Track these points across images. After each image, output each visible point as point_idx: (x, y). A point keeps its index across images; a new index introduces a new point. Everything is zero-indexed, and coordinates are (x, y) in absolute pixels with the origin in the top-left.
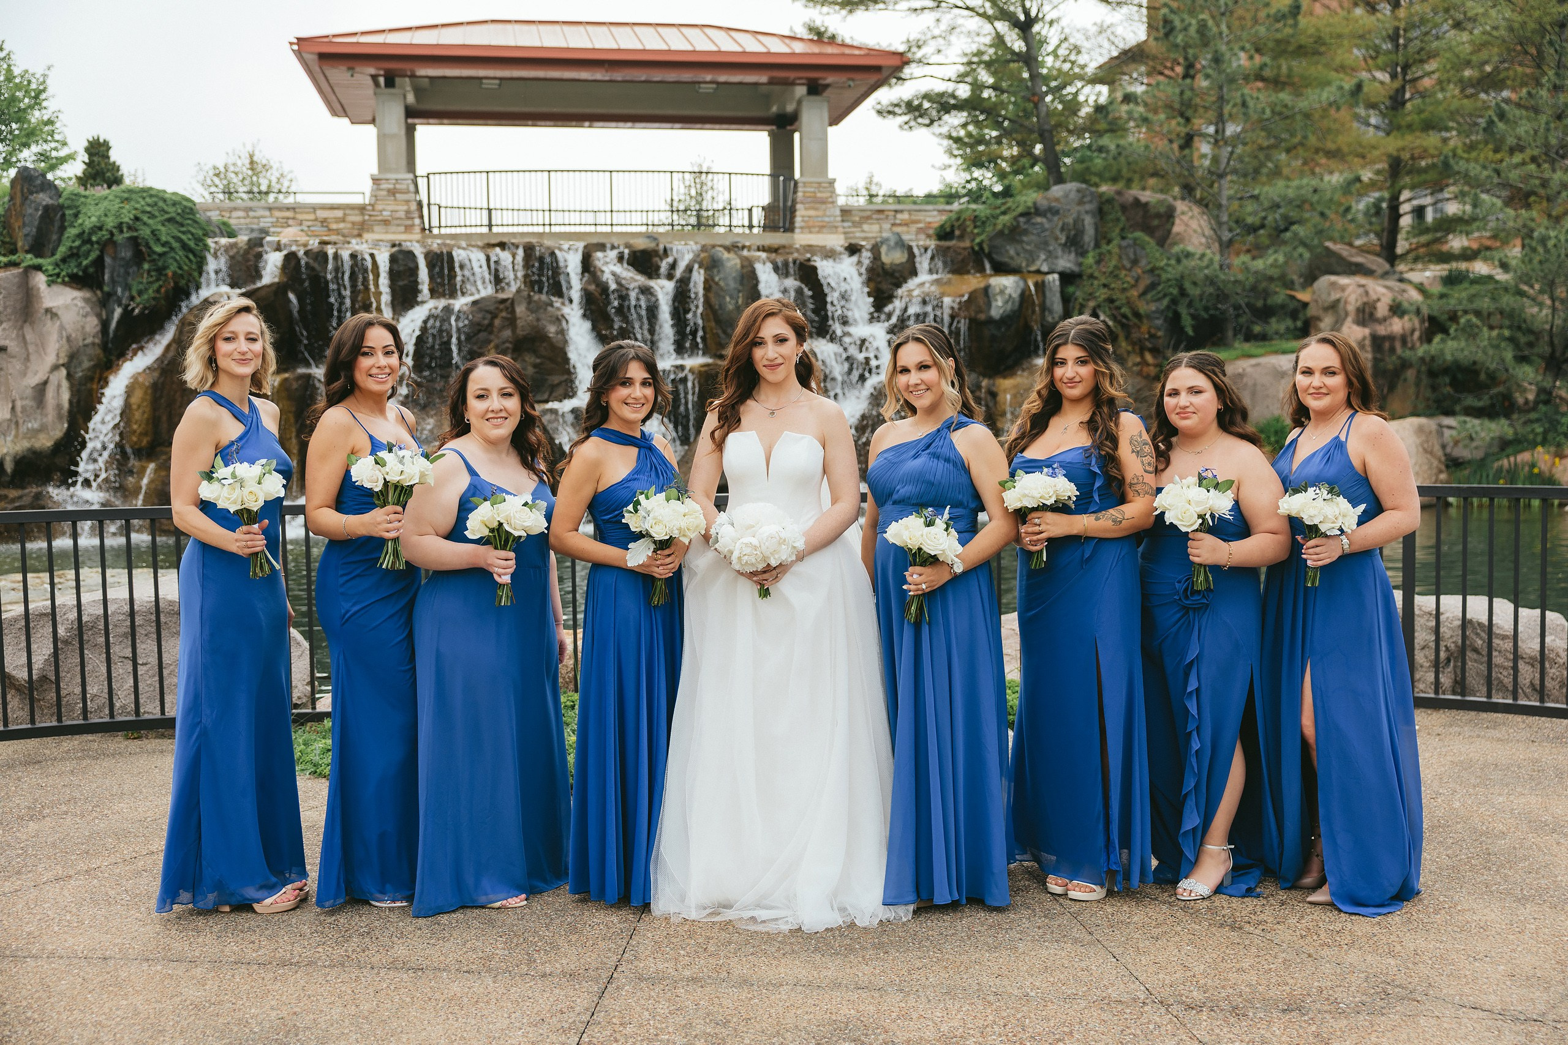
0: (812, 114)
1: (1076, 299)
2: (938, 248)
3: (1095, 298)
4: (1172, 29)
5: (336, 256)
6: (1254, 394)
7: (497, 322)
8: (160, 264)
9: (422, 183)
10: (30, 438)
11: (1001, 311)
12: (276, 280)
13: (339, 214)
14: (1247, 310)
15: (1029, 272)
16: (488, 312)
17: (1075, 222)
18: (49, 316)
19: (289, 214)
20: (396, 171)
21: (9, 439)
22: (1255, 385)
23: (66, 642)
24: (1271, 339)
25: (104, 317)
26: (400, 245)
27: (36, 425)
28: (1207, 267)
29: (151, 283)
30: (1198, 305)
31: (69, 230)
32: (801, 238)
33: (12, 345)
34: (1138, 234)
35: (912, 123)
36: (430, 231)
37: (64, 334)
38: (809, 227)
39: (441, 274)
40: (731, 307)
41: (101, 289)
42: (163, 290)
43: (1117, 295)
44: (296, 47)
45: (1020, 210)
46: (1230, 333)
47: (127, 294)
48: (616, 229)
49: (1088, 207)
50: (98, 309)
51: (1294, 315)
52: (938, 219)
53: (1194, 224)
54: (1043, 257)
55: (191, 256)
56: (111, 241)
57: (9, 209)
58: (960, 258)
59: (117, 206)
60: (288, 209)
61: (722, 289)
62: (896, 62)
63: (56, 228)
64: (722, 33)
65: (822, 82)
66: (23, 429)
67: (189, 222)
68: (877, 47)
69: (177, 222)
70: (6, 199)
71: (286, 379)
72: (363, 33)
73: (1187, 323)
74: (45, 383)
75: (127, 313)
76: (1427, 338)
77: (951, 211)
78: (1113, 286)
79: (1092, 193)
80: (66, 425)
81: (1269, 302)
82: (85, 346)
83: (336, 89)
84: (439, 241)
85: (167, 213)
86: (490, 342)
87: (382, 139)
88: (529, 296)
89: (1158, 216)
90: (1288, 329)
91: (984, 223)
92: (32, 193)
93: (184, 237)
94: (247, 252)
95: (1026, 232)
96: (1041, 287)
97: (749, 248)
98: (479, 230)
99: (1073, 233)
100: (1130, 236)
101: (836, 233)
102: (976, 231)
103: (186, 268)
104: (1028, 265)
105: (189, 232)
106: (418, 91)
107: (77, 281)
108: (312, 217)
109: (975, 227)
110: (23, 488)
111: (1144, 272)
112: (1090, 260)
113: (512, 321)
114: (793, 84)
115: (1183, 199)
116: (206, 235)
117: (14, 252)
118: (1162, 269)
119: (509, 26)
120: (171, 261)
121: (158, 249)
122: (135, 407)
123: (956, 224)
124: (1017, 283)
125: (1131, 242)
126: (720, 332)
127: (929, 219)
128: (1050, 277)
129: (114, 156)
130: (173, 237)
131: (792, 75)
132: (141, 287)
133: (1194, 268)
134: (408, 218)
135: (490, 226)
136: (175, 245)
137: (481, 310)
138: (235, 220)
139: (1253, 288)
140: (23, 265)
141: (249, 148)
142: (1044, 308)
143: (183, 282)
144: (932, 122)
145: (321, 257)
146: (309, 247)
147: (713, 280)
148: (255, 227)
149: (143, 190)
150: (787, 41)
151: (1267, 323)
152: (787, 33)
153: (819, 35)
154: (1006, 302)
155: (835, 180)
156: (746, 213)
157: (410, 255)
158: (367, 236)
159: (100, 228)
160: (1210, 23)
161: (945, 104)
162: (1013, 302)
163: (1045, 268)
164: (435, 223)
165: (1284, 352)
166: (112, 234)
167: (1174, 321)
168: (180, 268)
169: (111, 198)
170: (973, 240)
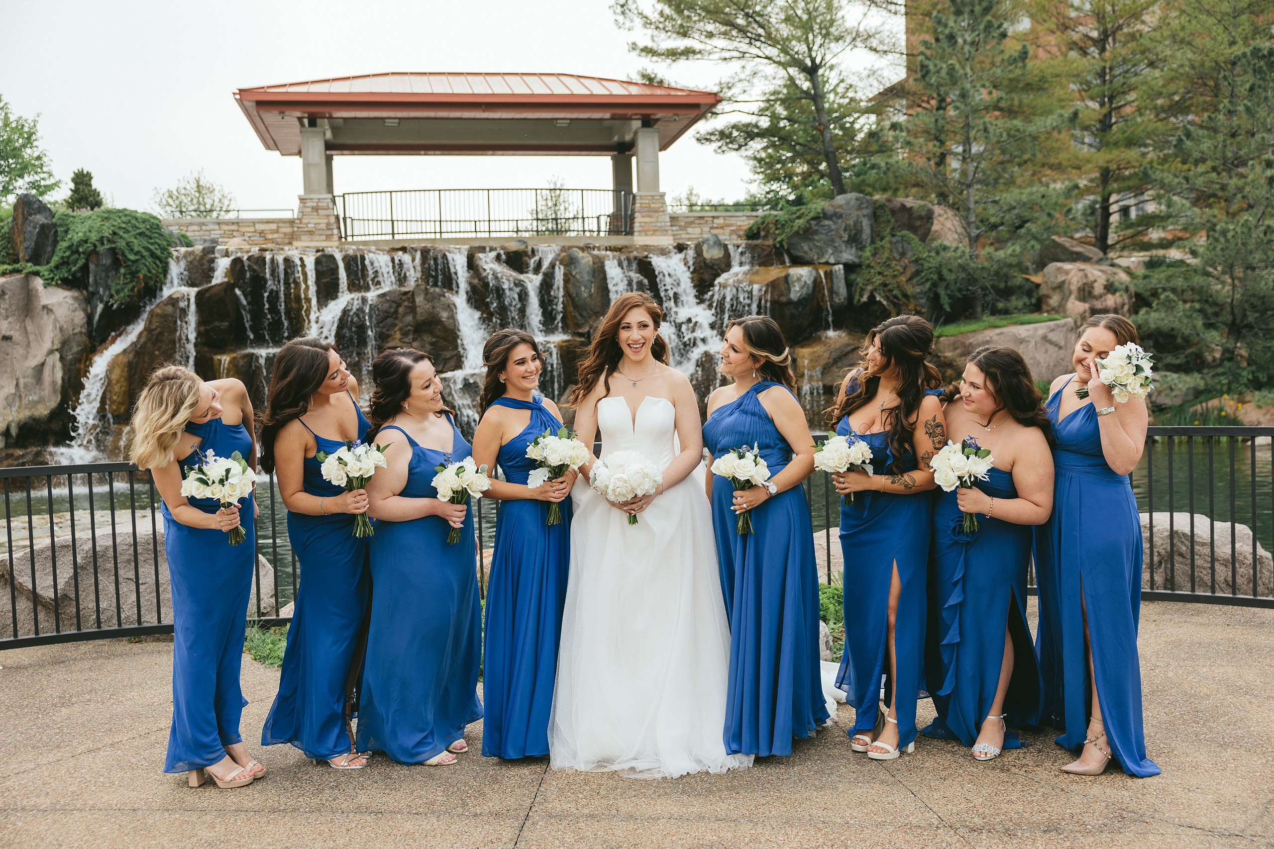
0: (646, 142)
1: (857, 284)
2: (747, 244)
3: (872, 283)
4: (928, 72)
5: (273, 260)
7: (401, 310)
8: (133, 269)
9: (339, 201)
10: (30, 409)
11: (799, 294)
12: (226, 280)
13: (274, 226)
14: (992, 291)
15: (820, 263)
16: (393, 302)
17: (855, 224)
18: (45, 311)
19: (234, 227)
20: (319, 192)
21: (14, 409)
24: (1012, 313)
25: (89, 311)
26: (323, 250)
27: (36, 398)
28: (960, 257)
29: (126, 284)
30: (953, 287)
31: (61, 243)
32: (639, 240)
33: (16, 335)
34: (905, 232)
35: (724, 148)
36: (346, 239)
37: (58, 325)
38: (645, 231)
39: (356, 273)
40: (585, 295)
41: (86, 288)
42: (136, 289)
43: (889, 281)
44: (238, 97)
45: (812, 215)
46: (979, 309)
47: (107, 293)
48: (493, 235)
49: (865, 212)
50: (84, 306)
51: (1029, 294)
52: (746, 223)
53: (949, 224)
54: (830, 251)
55: (158, 262)
56: (94, 252)
57: (13, 228)
58: (766, 253)
59: (99, 224)
60: (233, 223)
61: (578, 281)
62: (711, 100)
63: (50, 242)
64: (573, 80)
65: (652, 117)
66: (25, 401)
67: (156, 235)
68: (696, 89)
69: (147, 236)
70: (10, 219)
71: (235, 358)
72: (291, 85)
73: (945, 301)
74: (43, 364)
75: (107, 308)
76: (1135, 310)
77: (756, 217)
78: (886, 273)
79: (868, 201)
80: (59, 399)
81: (1009, 284)
82: (75, 334)
83: (269, 129)
84: (354, 247)
85: (138, 228)
86: (396, 325)
87: (307, 168)
88: (426, 289)
89: (920, 218)
90: (1025, 304)
91: (783, 225)
92: (31, 215)
93: (152, 247)
94: (202, 258)
95: (816, 232)
96: (829, 275)
98: (383, 238)
99: (853, 232)
100: (899, 234)
102: (777, 232)
103: (154, 271)
104: (818, 258)
105: (156, 243)
106: (334, 129)
107: (67, 283)
108: (252, 229)
109: (777, 229)
110: (25, 447)
111: (910, 262)
112: (867, 253)
113: (413, 309)
114: (631, 119)
115: (939, 204)
116: (169, 245)
117: (17, 261)
118: (924, 259)
119: (406, 77)
120: (142, 266)
121: (132, 257)
122: (114, 382)
123: (762, 227)
125: (899, 239)
126: (577, 315)
127: (740, 223)
128: (836, 267)
129: (95, 184)
130: (143, 248)
131: (629, 112)
132: (119, 287)
133: (950, 259)
134: (329, 229)
135: (393, 234)
136: (145, 253)
137: (388, 301)
138: (192, 233)
139: (997, 273)
140: (24, 271)
141: (196, 175)
142: (832, 291)
143: (152, 283)
144: (740, 147)
146: (250, 254)
147: (571, 274)
148: (208, 238)
149: (119, 211)
150: (625, 85)
151: (1009, 301)
152: (625, 79)
153: (650, 81)
154: (802, 288)
155: (665, 194)
156: (595, 220)
157: (332, 258)
158: (295, 244)
159: (86, 242)
160: (957, 66)
161: (750, 133)
162: (808, 288)
163: (832, 260)
164: (349, 233)
165: (1022, 323)
166: (95, 246)
167: (935, 300)
168: (149, 272)
169: (93, 217)
170: (775, 239)
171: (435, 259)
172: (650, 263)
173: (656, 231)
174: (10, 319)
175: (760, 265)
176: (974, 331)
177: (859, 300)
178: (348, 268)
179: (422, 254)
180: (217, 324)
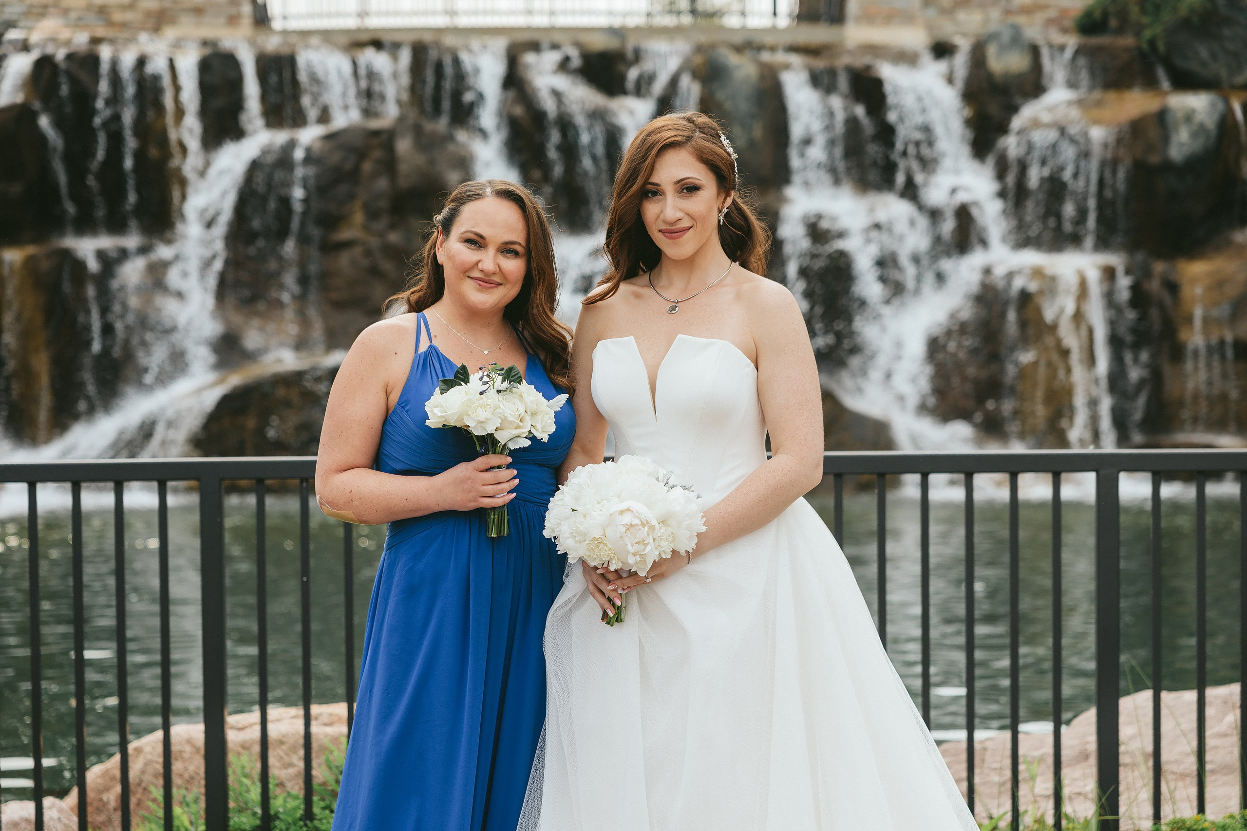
2: (1081, 47)
15: (1233, 86)
16: (351, 150)
26: (216, 44)
32: (856, 34)
36: (268, 25)
38: (868, 17)
39: (279, 89)
52: (1078, 4)
58: (1119, 62)
86: (356, 197)
88: (418, 124)
97: (774, 49)
98: (342, 22)
101: (914, 24)
104: (1230, 76)
109: (1143, 14)
113: (390, 165)
123: (1111, 9)
124: (1213, 103)
134: (233, 4)
135: (362, 16)
137: (342, 146)
145: (90, 61)
146: (73, 48)
147: (713, 99)
154: (1194, 135)
157: (231, 60)
162: (1207, 136)
170: (1138, 34)
172: (877, 81)
173: (891, 15)
175: (1109, 86)
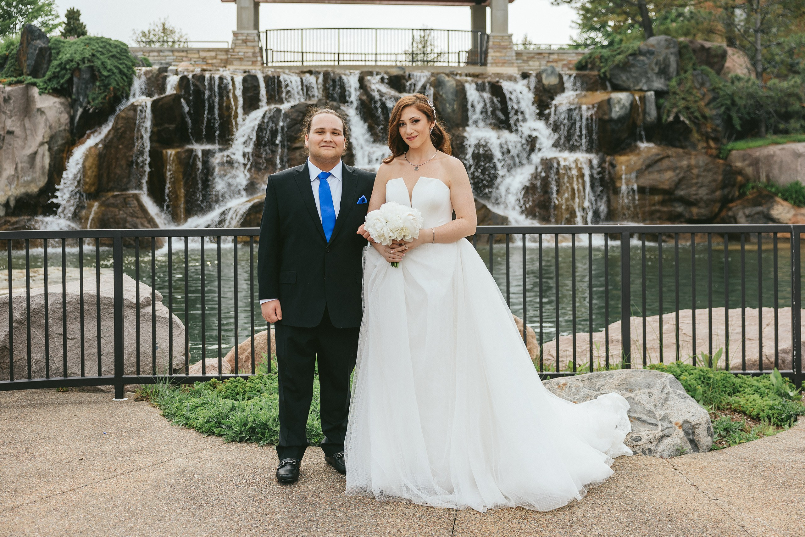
1: (665, 107)
2: (577, 75)
3: (677, 107)
5: (211, 78)
6: (780, 168)
8: (106, 82)
9: (263, 36)
10: (25, 186)
11: (618, 114)
12: (175, 92)
13: (213, 54)
14: (774, 115)
15: (635, 90)
16: (301, 112)
17: (664, 59)
18: (39, 113)
19: (184, 54)
20: (248, 29)
21: (13, 186)
22: (781, 161)
23: (20, 323)
24: (791, 133)
25: (72, 113)
26: (249, 72)
27: (29, 179)
28: (751, 87)
29: (100, 93)
30: (743, 111)
31: (53, 62)
32: (491, 69)
33: (17, 130)
34: (704, 67)
36: (267, 64)
37: (48, 124)
38: (496, 63)
39: (274, 90)
40: (449, 110)
41: (71, 97)
42: (107, 98)
43: (691, 105)
45: (629, 52)
46: (763, 129)
47: (86, 100)
48: (379, 64)
49: (672, 50)
50: (68, 109)
52: (576, 58)
53: (739, 62)
54: (644, 80)
55: (125, 78)
56: (78, 68)
57: (18, 50)
58: (592, 81)
59: (82, 48)
60: (185, 51)
61: (444, 99)
63: (46, 61)
66: (21, 181)
67: (124, 57)
69: (117, 58)
70: (18, 44)
71: (178, 152)
73: (737, 123)
74: (36, 153)
75: (85, 111)
77: (584, 54)
78: (689, 99)
79: (675, 42)
81: (790, 109)
82: (60, 131)
85: (111, 52)
87: (240, 10)
89: (716, 56)
90: (801, 126)
91: (606, 60)
92: (33, 40)
93: (121, 66)
94: (158, 75)
95: (633, 66)
96: (643, 99)
97: (461, 75)
98: (295, 64)
99: (663, 66)
100: (699, 68)
101: (513, 66)
102: (602, 65)
103: (121, 85)
104: (634, 86)
105: (124, 63)
107: (56, 92)
108: (197, 56)
109: (601, 62)
110: (19, 216)
111: (708, 91)
112: (674, 83)
115: (728, 46)
116: (134, 65)
117: (20, 75)
118: (720, 89)
120: (112, 80)
121: (105, 73)
122: (89, 168)
124: (628, 97)
125: (699, 72)
127: (570, 59)
128: (649, 93)
130: (114, 66)
132: (94, 96)
133: (743, 87)
134: (254, 57)
135: (302, 61)
136: (116, 71)
137: (297, 111)
138: (151, 57)
139: (779, 101)
140: (26, 82)
141: (163, 21)
142: (645, 112)
143: (119, 93)
145: (201, 78)
146: (195, 73)
147: (439, 94)
148: (163, 62)
149: (98, 38)
151: (789, 123)
154: (621, 108)
155: (512, 35)
156: (457, 55)
157: (255, 78)
158: (229, 67)
159: (72, 61)
162: (626, 109)
163: (645, 88)
164: (270, 59)
165: (800, 141)
166: (78, 64)
167: (728, 121)
168: (118, 85)
169: (79, 43)
170: (599, 71)
171: (334, 81)
172: (501, 88)
173: (504, 63)
174: (13, 118)
175: (588, 90)
176: (760, 146)
177: (666, 120)
178: (267, 86)
179: (324, 76)
180: (167, 126)
